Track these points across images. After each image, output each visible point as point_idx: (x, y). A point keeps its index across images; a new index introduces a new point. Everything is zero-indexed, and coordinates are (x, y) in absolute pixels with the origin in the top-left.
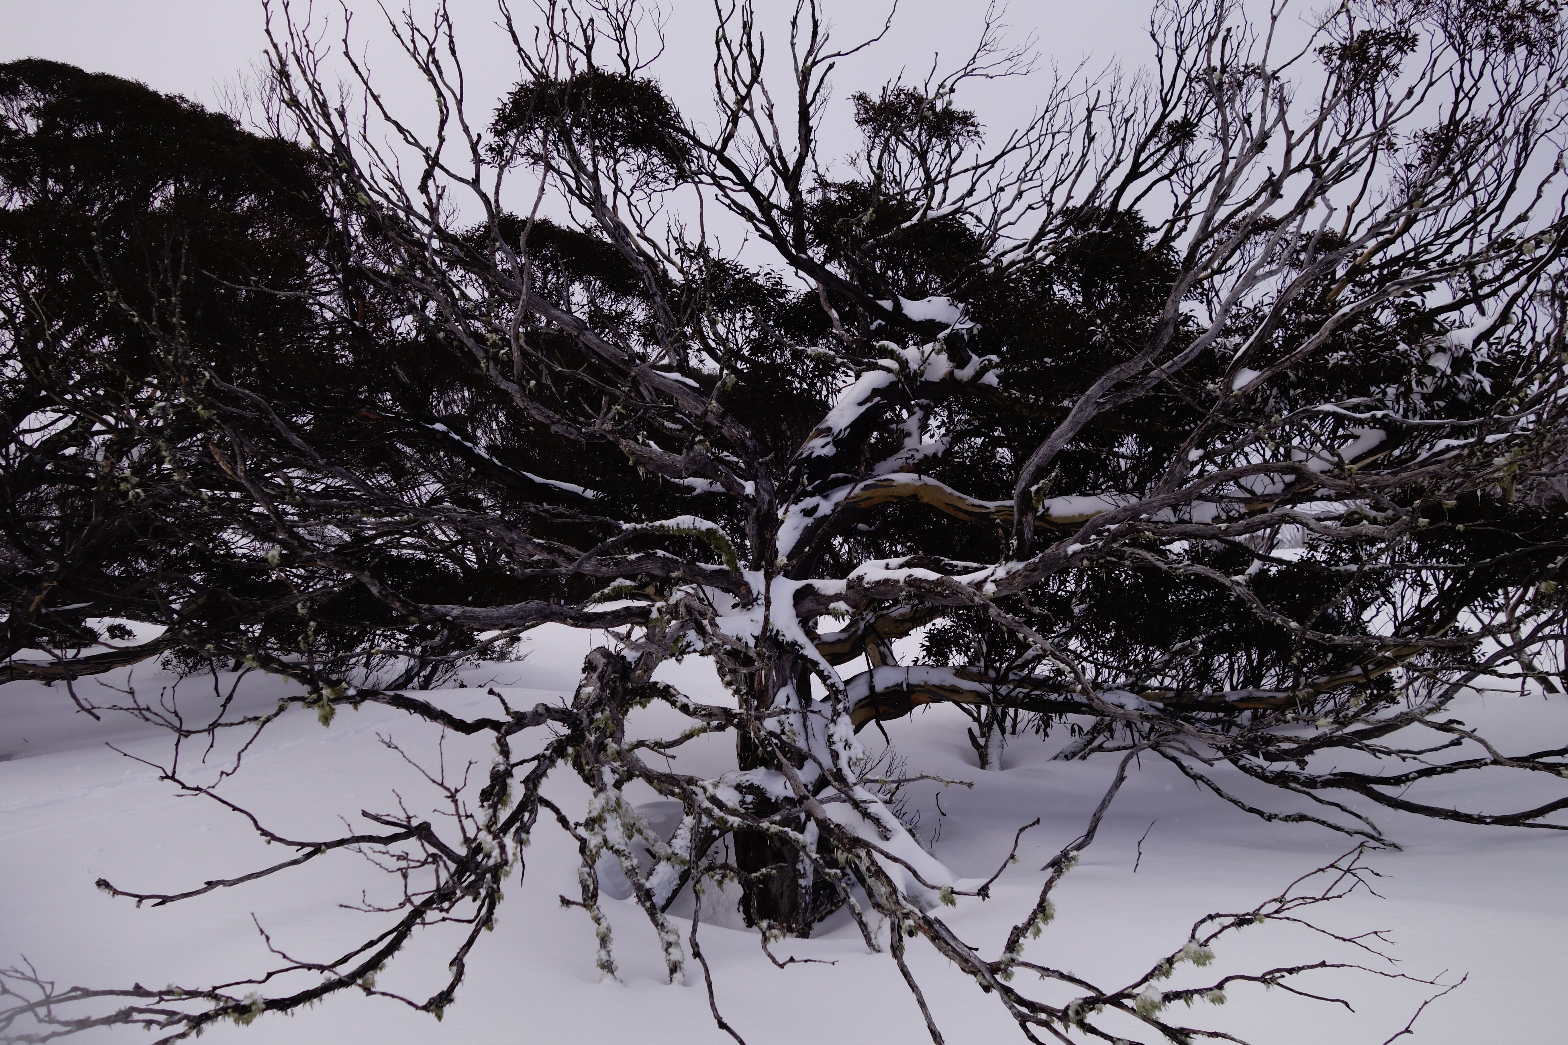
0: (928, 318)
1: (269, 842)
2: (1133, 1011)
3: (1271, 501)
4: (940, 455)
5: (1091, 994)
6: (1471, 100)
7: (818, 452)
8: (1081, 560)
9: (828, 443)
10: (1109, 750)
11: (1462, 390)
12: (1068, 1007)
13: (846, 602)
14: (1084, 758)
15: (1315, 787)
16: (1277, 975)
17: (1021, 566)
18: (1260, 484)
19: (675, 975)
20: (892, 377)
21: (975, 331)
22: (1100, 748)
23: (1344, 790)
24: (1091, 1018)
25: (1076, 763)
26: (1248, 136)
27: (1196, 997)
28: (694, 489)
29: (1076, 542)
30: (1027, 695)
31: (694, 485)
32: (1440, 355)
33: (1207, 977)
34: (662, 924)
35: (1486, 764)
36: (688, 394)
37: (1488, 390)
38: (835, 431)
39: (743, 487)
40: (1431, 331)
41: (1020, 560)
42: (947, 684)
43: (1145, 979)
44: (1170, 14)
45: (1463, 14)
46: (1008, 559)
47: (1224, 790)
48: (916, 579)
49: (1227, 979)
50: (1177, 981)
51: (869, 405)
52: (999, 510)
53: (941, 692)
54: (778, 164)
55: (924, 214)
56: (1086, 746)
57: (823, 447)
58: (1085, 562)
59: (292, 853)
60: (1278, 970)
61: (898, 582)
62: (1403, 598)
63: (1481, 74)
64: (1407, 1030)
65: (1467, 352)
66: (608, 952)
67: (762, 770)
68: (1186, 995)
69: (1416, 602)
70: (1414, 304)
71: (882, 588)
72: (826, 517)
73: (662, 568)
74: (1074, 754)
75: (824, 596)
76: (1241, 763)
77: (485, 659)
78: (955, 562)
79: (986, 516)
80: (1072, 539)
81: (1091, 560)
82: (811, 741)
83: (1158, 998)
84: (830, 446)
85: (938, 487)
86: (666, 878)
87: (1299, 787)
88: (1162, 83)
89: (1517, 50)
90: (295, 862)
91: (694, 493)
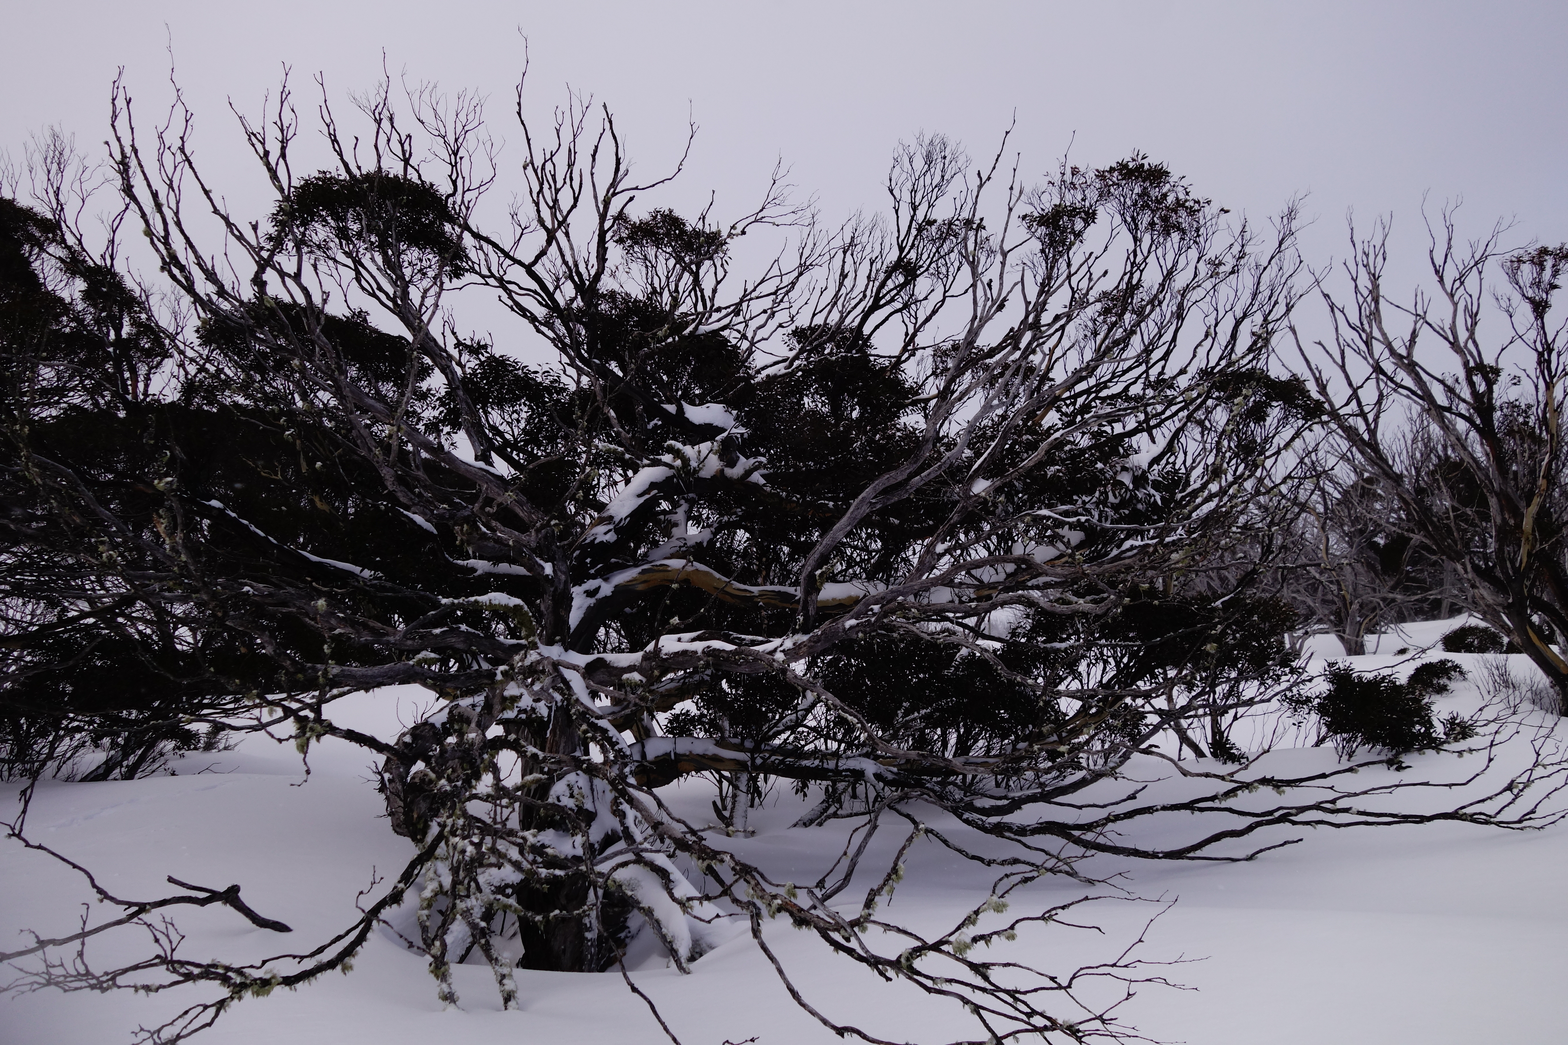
0: (707, 422)
1: (101, 901)
2: (948, 953)
3: (995, 588)
4: (705, 544)
5: (919, 944)
6: (1142, 271)
7: (601, 538)
8: (857, 633)
9: (610, 531)
10: (843, 817)
11: (1139, 501)
12: (900, 956)
13: (641, 673)
14: (820, 824)
15: (1025, 835)
16: (1053, 912)
17: (805, 638)
18: (987, 575)
19: (510, 1003)
20: (670, 472)
21: (746, 436)
22: (835, 815)
23: (1049, 836)
24: (917, 964)
25: (813, 829)
26: (989, 295)
27: (995, 937)
28: (476, 571)
29: (852, 618)
30: (782, 762)
31: (476, 567)
32: (1124, 473)
33: (1002, 921)
34: (496, 959)
35: (1157, 810)
36: (491, 481)
37: (1159, 502)
38: (617, 520)
39: (543, 568)
40: (1117, 454)
41: (805, 633)
42: (710, 753)
43: (958, 928)
44: (904, 175)
45: (1135, 204)
46: (795, 632)
47: (951, 841)
48: (715, 650)
49: (1017, 922)
50: (983, 926)
51: (647, 496)
52: (762, 594)
53: (704, 761)
54: (576, 278)
55: (696, 328)
56: (822, 813)
57: (606, 533)
58: (860, 635)
59: (120, 912)
60: (1054, 909)
61: (696, 652)
62: (1089, 675)
63: (1149, 252)
64: (1140, 941)
65: (1144, 472)
66: (449, 985)
67: (551, 832)
68: (985, 938)
69: (1099, 679)
70: (1105, 432)
71: (681, 659)
72: (606, 598)
73: (464, 642)
74: (811, 822)
75: (616, 668)
76: (965, 817)
77: (189, 749)
78: (743, 636)
79: (750, 599)
80: (848, 615)
81: (865, 633)
82: (597, 803)
83: (968, 940)
84: (612, 533)
85: (707, 573)
86: (460, 936)
87: (1012, 836)
88: (899, 231)
89: (1173, 235)
90: (119, 922)
91: (476, 574)
